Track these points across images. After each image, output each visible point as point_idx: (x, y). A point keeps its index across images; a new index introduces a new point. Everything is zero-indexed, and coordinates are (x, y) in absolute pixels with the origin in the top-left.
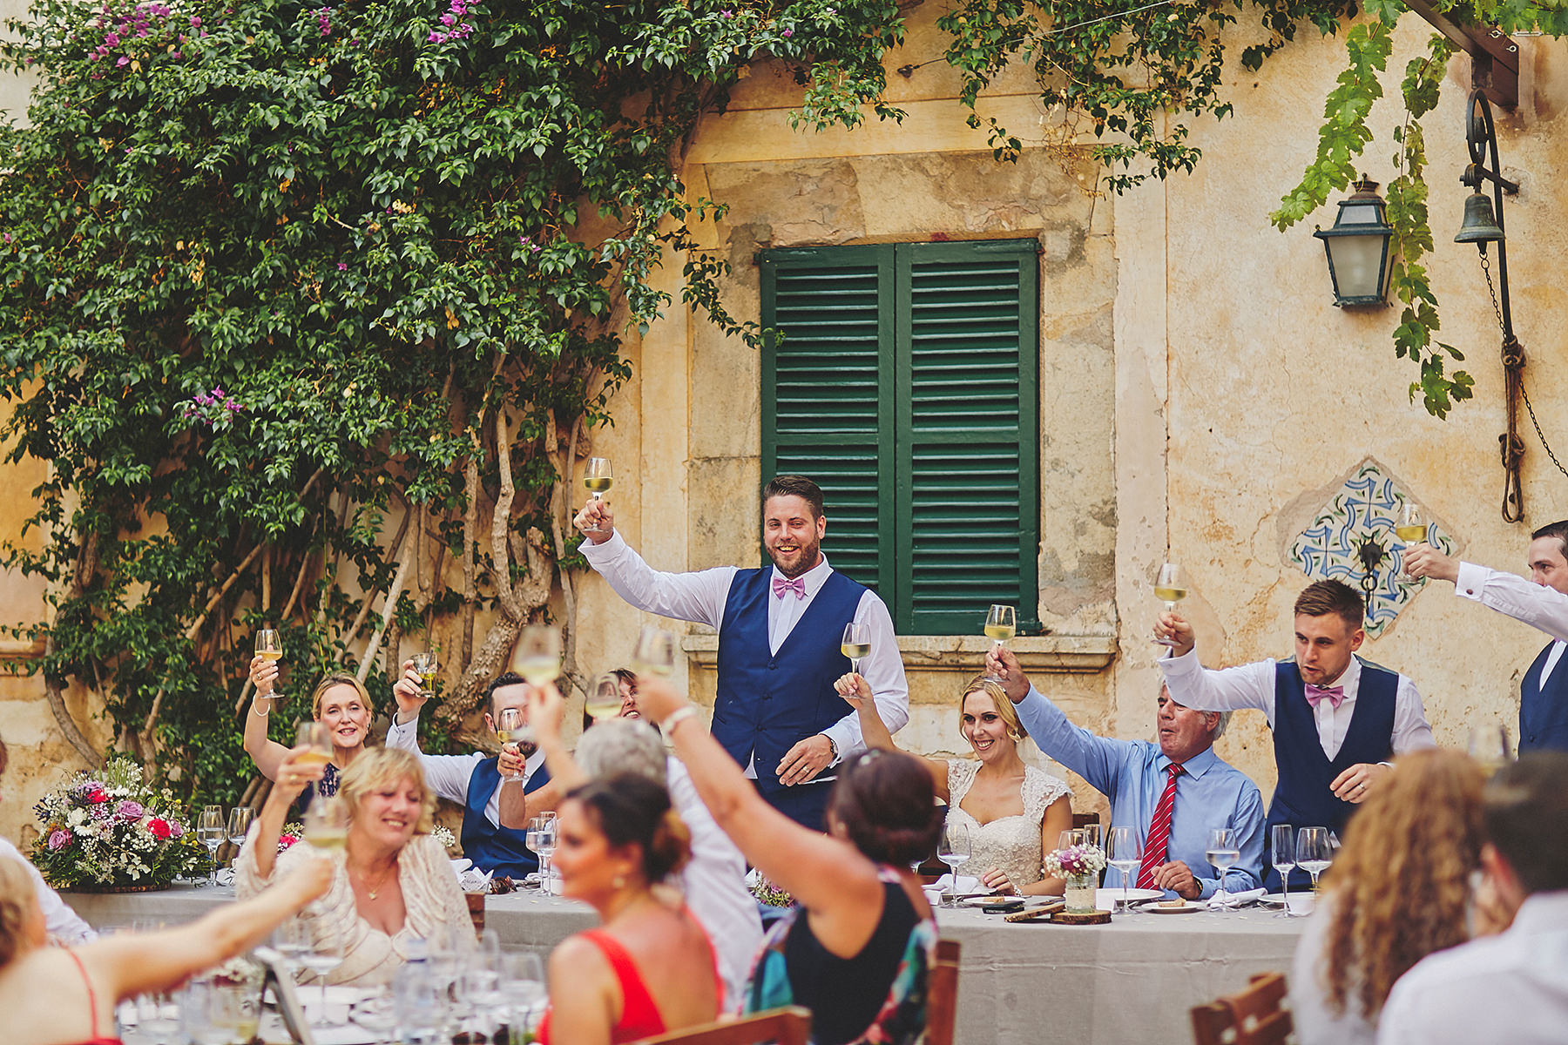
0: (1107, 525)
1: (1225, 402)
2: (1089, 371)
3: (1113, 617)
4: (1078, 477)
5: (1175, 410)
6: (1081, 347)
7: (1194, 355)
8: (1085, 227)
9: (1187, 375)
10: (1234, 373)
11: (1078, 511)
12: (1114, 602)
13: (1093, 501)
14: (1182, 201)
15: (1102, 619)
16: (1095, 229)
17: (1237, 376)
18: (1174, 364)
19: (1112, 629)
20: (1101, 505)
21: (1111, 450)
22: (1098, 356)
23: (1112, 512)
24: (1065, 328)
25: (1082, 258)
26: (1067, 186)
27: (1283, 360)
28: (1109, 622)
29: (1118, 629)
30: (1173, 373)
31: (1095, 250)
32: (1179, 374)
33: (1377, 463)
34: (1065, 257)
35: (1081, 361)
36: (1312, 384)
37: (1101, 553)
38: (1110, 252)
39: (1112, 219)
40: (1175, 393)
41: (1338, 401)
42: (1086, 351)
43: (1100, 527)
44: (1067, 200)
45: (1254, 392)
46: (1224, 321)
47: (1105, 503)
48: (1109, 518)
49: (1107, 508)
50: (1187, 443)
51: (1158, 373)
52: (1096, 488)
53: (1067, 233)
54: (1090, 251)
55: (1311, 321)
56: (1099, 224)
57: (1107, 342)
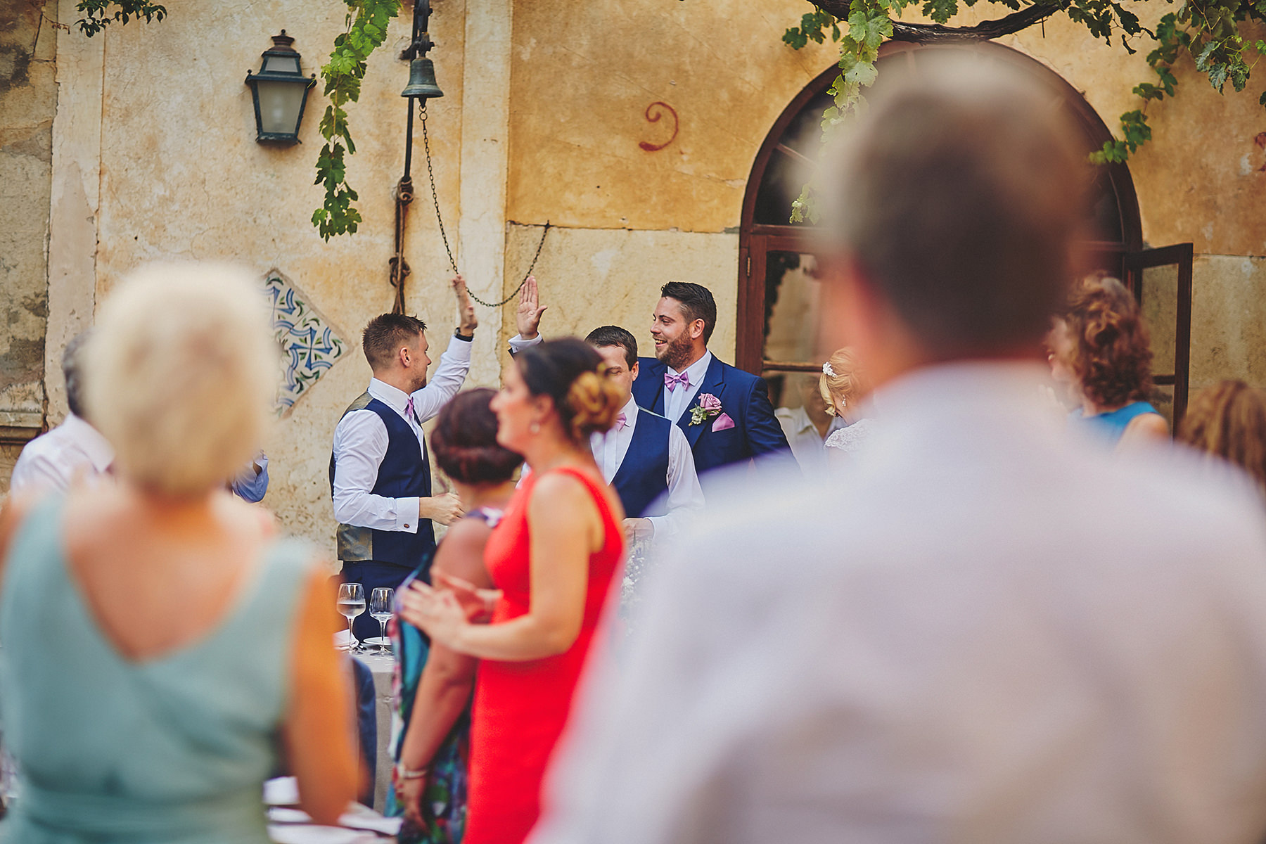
0: (38, 315)
1: (150, 214)
2: (27, 179)
3: (40, 396)
4: (13, 272)
5: (105, 219)
6: (21, 158)
7: (124, 172)
8: (30, 52)
9: (117, 189)
10: (159, 190)
11: (11, 301)
12: (43, 383)
13: (27, 293)
14: (119, 38)
15: (30, 397)
16: (39, 55)
17: (162, 193)
18: (106, 178)
19: (39, 407)
20: (33, 297)
21: (45, 249)
22: (36, 167)
23: (43, 304)
24: (6, 140)
25: (26, 79)
26: (14, 15)
27: (204, 182)
28: (36, 401)
29: (45, 407)
30: (105, 186)
31: (39, 75)
32: (110, 188)
33: (282, 275)
34: (9, 77)
35: (19, 170)
36: (228, 205)
37: (31, 339)
38: (51, 76)
39: (55, 48)
40: (105, 204)
41: (251, 220)
42: (25, 161)
43: (31, 317)
44: (14, 27)
45: (176, 207)
46: (152, 144)
47: (37, 296)
48: (40, 309)
49: (39, 300)
50: (114, 248)
51: (91, 185)
52: (29, 282)
53: (12, 57)
54: (33, 74)
55: (230, 151)
56: (42, 50)
57: (45, 154)
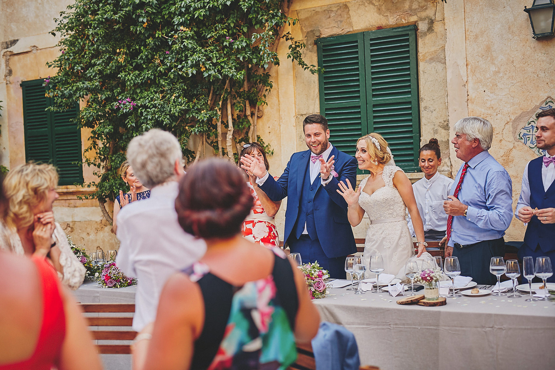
0: (446, 130)
1: (490, 80)
2: (437, 72)
3: (449, 164)
4: (434, 112)
5: (470, 85)
6: (433, 64)
7: (477, 63)
8: (433, 18)
9: (474, 71)
10: (493, 69)
11: (434, 125)
12: (450, 158)
13: (440, 121)
14: (470, 4)
15: (445, 165)
16: (437, 19)
17: (494, 69)
18: (469, 67)
19: (449, 169)
20: (443, 122)
21: (446, 101)
22: (440, 66)
23: (447, 125)
24: (427, 57)
25: (433, 30)
26: (426, 4)
27: (513, 62)
28: (448, 166)
29: (451, 169)
30: (469, 70)
31: (437, 27)
32: (471, 71)
33: (552, 99)
34: (426, 30)
35: (433, 69)
36: (524, 70)
37: (444, 140)
38: (443, 27)
39: (443, 14)
40: (470, 78)
41: (536, 76)
42: (435, 65)
43: (443, 131)
44: (426, 9)
45: (501, 75)
46: (488, 49)
47: (445, 121)
48: (447, 127)
49: (445, 124)
50: (475, 97)
51: (463, 71)
52: (441, 116)
53: (426, 22)
54: (436, 27)
55: (523, 45)
56: (438, 17)
57: (443, 61)
